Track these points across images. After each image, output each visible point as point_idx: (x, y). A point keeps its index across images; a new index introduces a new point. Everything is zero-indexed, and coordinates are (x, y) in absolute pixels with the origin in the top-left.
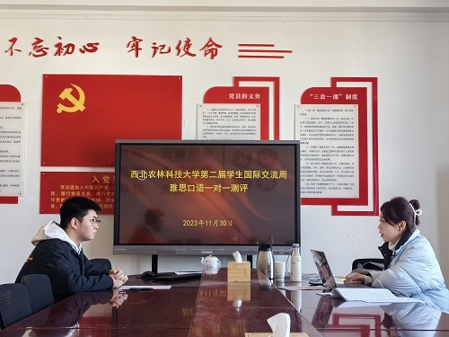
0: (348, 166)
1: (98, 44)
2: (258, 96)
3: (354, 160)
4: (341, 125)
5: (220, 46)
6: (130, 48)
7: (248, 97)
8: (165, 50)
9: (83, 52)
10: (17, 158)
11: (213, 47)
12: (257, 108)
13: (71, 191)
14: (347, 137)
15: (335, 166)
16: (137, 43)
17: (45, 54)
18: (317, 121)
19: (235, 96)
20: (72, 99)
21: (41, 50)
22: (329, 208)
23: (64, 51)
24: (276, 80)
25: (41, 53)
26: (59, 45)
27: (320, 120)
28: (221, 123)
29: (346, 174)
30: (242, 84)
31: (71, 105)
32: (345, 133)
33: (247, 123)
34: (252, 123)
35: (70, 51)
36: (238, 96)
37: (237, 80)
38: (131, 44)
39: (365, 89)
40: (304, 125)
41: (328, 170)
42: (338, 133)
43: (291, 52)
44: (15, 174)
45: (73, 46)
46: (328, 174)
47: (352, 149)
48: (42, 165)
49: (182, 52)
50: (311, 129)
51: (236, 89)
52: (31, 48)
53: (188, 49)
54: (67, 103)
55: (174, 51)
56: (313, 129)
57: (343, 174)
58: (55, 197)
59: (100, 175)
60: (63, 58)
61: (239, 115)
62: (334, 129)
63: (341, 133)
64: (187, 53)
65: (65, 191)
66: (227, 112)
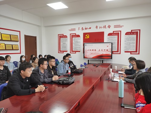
1: (91, 28)
2: (117, 34)
3: (135, 45)
4: (133, 38)
5: (111, 26)
6: (96, 28)
7: (115, 34)
8: (101, 27)
9: (89, 29)
10: (80, 45)
11: (109, 26)
12: (117, 36)
14: (134, 40)
15: (131, 46)
17: (83, 30)
19: (113, 34)
22: (130, 53)
24: (121, 31)
26: (85, 28)
27: (129, 38)
28: (111, 39)
33: (115, 39)
35: (87, 29)
37: (113, 32)
39: (138, 32)
42: (132, 40)
43: (123, 26)
47: (135, 43)
52: (81, 29)
53: (105, 27)
55: (103, 28)
57: (133, 47)
66: (112, 37)
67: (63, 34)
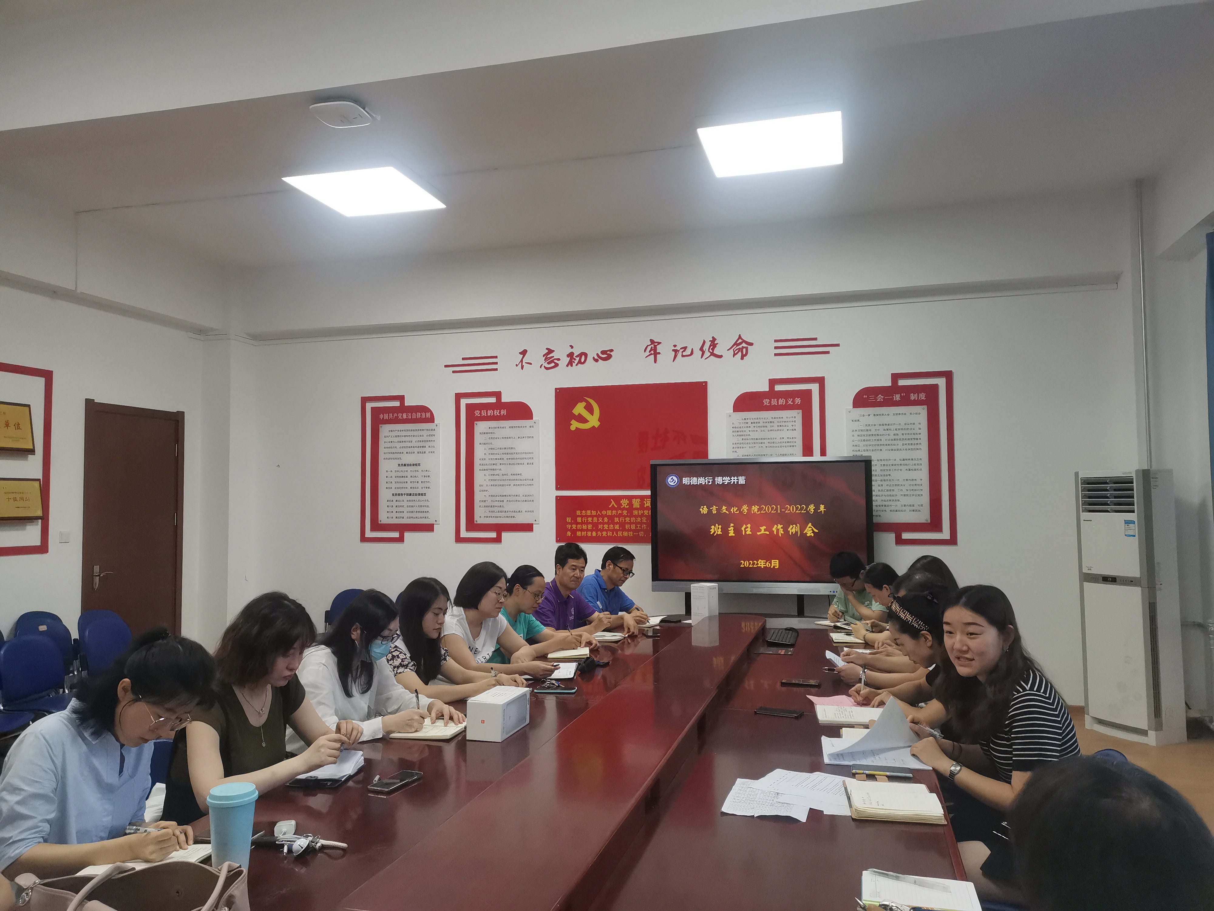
0: (914, 482)
1: (612, 351)
2: (798, 401)
3: (923, 475)
4: (904, 432)
5: (751, 344)
6: (647, 353)
7: (787, 402)
8: (688, 352)
9: (596, 361)
10: (530, 482)
11: (744, 345)
12: (796, 415)
13: (587, 516)
14: (913, 447)
15: (897, 483)
16: (655, 346)
17: (557, 365)
18: (873, 428)
19: (770, 402)
20: (586, 414)
21: (552, 361)
22: (891, 536)
23: (576, 362)
24: (821, 381)
25: (553, 365)
26: (571, 355)
27: (877, 427)
28: (753, 435)
29: (912, 493)
30: (778, 388)
31: (584, 420)
32: (910, 442)
33: (786, 434)
34: (791, 434)
35: (583, 360)
36: (774, 402)
37: (773, 382)
38: (649, 348)
39: (936, 386)
40: (856, 434)
41: (889, 488)
42: (900, 443)
43: (838, 345)
44: (529, 499)
45: (586, 355)
46: (889, 493)
47: (919, 462)
48: (557, 489)
49: (707, 354)
50: (866, 438)
51: (772, 393)
52: (542, 360)
53: (713, 349)
54: (581, 419)
55: (698, 353)
56: (868, 438)
57: (908, 493)
58: (571, 524)
59: (618, 499)
60: (576, 368)
61: (775, 425)
62: (896, 437)
63: (905, 442)
64: (712, 354)
65: (582, 516)
66: (761, 421)
67: (401, 398)
